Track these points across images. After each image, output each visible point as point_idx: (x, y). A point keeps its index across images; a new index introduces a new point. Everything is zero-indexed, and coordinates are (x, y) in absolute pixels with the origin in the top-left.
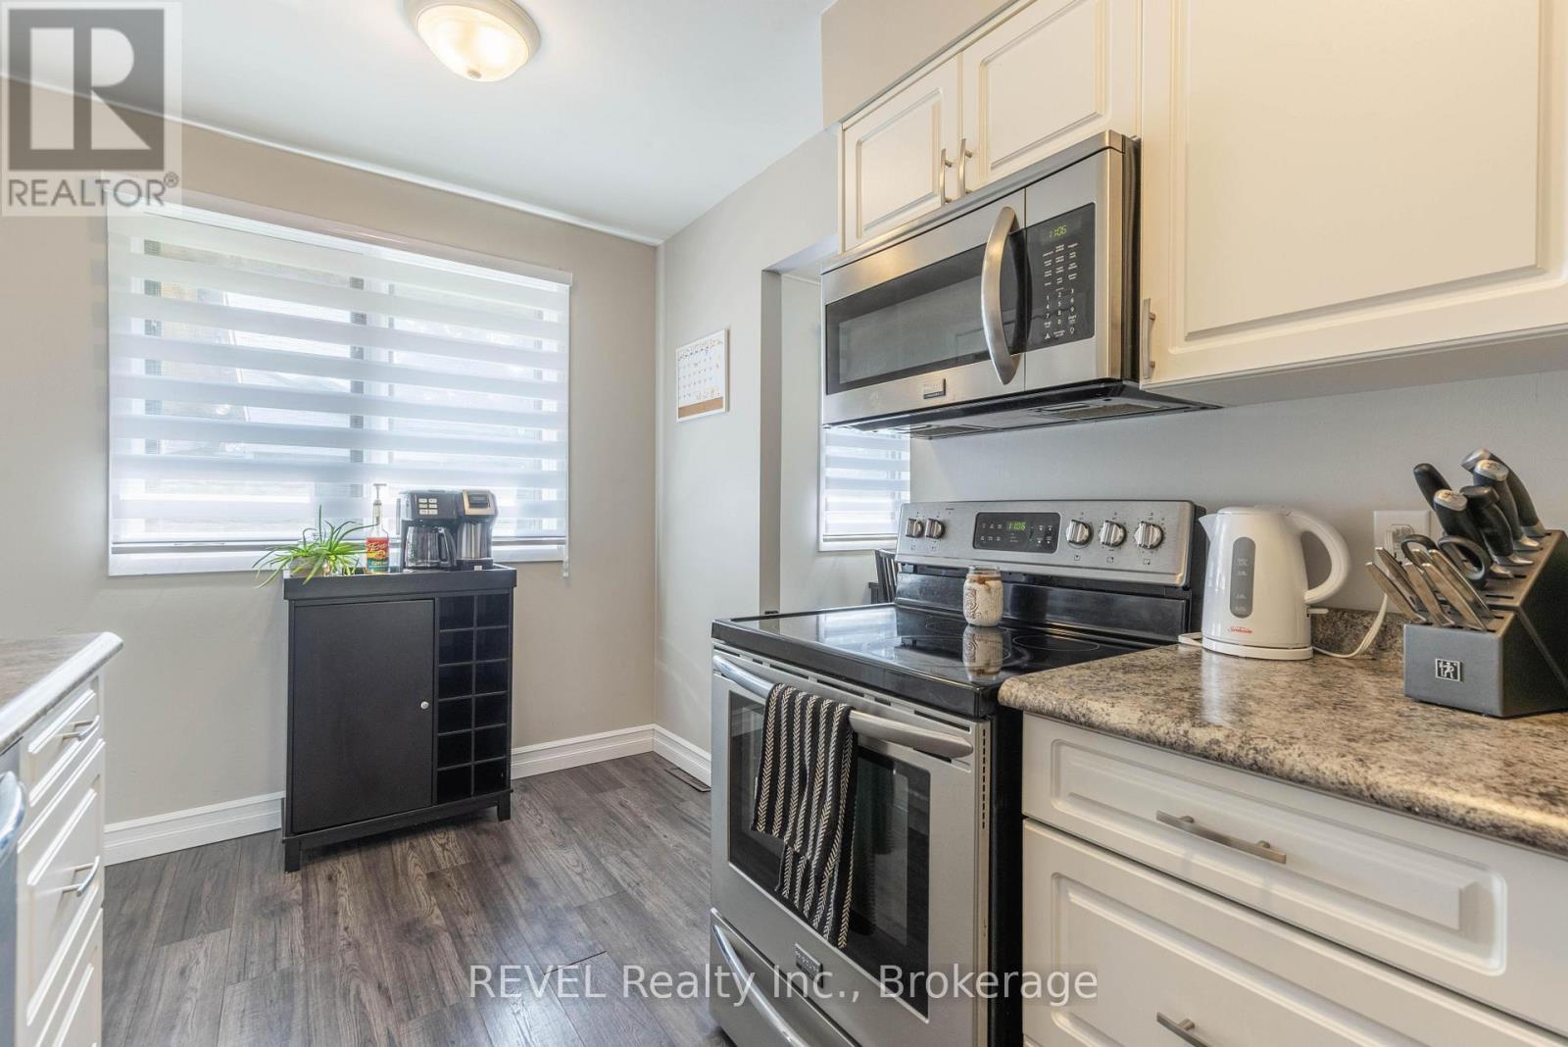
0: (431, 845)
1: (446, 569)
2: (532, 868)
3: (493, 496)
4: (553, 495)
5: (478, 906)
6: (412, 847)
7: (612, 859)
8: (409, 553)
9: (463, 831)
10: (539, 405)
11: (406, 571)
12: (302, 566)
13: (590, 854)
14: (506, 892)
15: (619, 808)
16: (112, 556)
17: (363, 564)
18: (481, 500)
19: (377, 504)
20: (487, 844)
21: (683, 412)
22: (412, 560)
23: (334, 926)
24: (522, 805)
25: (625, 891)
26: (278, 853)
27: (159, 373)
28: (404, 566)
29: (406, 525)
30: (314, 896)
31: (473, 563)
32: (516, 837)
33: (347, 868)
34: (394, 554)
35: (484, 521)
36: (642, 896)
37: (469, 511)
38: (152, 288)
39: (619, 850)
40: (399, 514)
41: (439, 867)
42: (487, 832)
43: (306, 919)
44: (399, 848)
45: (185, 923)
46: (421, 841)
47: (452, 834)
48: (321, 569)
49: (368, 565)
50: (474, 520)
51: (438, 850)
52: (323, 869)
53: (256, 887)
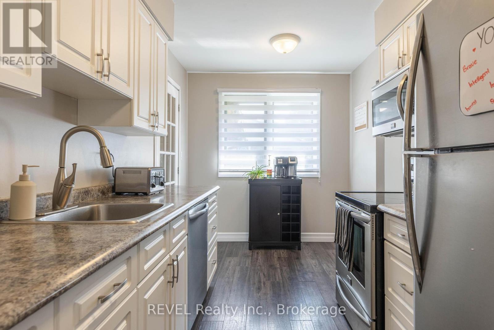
0: (280, 252)
1: (284, 178)
2: (303, 261)
3: (297, 158)
4: (316, 157)
5: (288, 265)
6: (276, 251)
7: (325, 265)
8: (276, 174)
9: (288, 250)
10: (312, 130)
11: (275, 178)
12: (252, 176)
13: (319, 262)
14: (295, 265)
15: (332, 254)
16: (219, 173)
17: (266, 176)
18: (293, 159)
19: (269, 161)
20: (294, 255)
21: (357, 129)
22: (277, 176)
23: (257, 262)
24: (305, 248)
25: (325, 272)
26: (247, 246)
27: (227, 131)
28: (275, 177)
29: (275, 166)
30: (254, 255)
31: (291, 177)
32: (301, 255)
33: (261, 252)
34: (273, 173)
35: (295, 165)
36: (330, 274)
37: (290, 162)
38: (226, 112)
39: (328, 263)
40: (274, 163)
41: (281, 256)
42: (294, 252)
43: (252, 259)
44: (273, 251)
45: (230, 255)
46: (278, 250)
47: (286, 251)
48: (256, 177)
49: (267, 176)
50: (292, 165)
51: (281, 253)
52: (256, 251)
53: (243, 251)
